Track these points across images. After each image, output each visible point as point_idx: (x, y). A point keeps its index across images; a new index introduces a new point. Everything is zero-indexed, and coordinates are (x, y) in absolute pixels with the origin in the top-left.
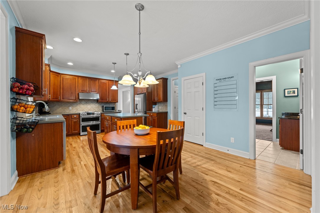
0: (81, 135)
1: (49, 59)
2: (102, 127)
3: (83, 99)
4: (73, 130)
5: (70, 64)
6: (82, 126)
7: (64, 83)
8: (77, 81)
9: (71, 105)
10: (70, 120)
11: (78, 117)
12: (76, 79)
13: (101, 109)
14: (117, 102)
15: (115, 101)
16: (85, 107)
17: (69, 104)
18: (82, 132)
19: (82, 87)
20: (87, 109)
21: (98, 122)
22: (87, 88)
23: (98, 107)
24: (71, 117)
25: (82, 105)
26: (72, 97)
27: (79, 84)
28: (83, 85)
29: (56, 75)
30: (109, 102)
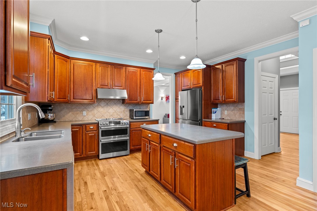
0: (100, 158)
1: (50, 27)
2: (131, 144)
3: (103, 99)
4: (88, 151)
5: (85, 38)
6: (102, 144)
7: (76, 73)
8: (94, 69)
9: (85, 108)
10: (84, 134)
11: (96, 129)
12: (92, 66)
13: (128, 114)
14: (153, 103)
15: (149, 101)
16: (105, 111)
17: (83, 107)
18: (102, 153)
19: (101, 79)
20: (108, 114)
21: (126, 137)
22: (108, 81)
23: (124, 111)
24: (85, 127)
25: (100, 108)
26: (87, 95)
27: (97, 74)
28: (103, 77)
29: (64, 59)
30: (140, 103)
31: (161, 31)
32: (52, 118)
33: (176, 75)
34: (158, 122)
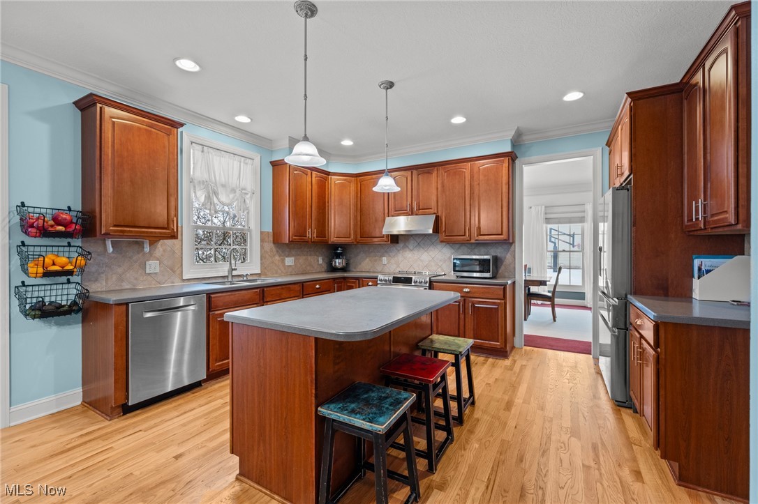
9: (386, 252)
15: (498, 235)
16: (416, 258)
17: (382, 250)
25: (408, 252)
28: (400, 195)
29: (345, 180)
30: (473, 241)
33: (609, 147)
34: (505, 290)
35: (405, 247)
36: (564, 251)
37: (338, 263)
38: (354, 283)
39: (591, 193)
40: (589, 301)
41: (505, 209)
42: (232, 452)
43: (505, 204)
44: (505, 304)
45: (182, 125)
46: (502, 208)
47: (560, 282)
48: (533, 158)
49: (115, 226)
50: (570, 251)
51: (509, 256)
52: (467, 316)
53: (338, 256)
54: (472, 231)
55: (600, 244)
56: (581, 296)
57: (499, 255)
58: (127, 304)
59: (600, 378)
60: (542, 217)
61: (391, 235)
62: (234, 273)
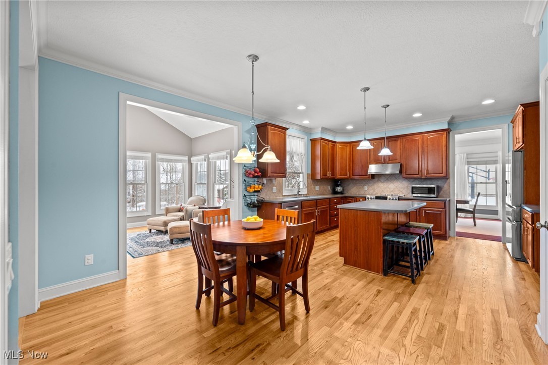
9: (367, 183)
15: (439, 174)
17: (364, 182)
26: (363, 172)
29: (344, 145)
30: (423, 177)
31: (388, 106)
32: (340, 191)
33: (513, 123)
34: (445, 203)
35: (379, 181)
36: (481, 183)
37: (339, 189)
38: (352, 199)
39: (501, 144)
40: (500, 216)
41: (444, 160)
42: (340, 256)
43: (444, 157)
44: (446, 211)
45: (288, 129)
46: (442, 159)
47: (478, 204)
48: (462, 131)
49: (272, 173)
50: (486, 183)
51: (446, 186)
52: (421, 217)
53: (338, 186)
54: (423, 171)
55: (507, 179)
56: (496, 212)
57: (439, 185)
58: (281, 204)
59: (507, 252)
60: (464, 161)
61: (372, 175)
62: (300, 193)
